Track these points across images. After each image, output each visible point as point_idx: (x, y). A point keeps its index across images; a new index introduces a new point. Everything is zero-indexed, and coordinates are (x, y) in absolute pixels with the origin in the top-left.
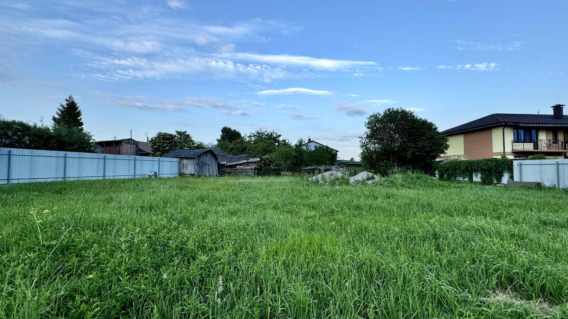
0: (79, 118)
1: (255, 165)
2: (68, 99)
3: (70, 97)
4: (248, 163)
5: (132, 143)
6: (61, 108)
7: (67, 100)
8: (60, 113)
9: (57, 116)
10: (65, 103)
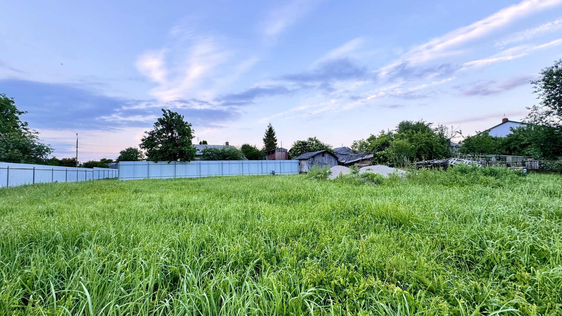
0: (274, 137)
1: (369, 162)
2: (269, 125)
3: (270, 124)
4: (363, 160)
5: (283, 151)
6: (266, 132)
7: (268, 127)
8: (266, 135)
9: (264, 138)
10: (268, 129)
